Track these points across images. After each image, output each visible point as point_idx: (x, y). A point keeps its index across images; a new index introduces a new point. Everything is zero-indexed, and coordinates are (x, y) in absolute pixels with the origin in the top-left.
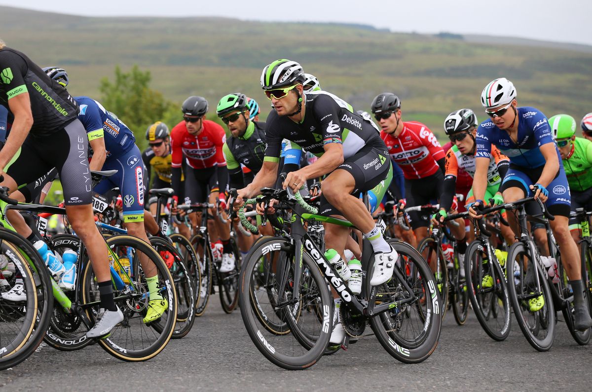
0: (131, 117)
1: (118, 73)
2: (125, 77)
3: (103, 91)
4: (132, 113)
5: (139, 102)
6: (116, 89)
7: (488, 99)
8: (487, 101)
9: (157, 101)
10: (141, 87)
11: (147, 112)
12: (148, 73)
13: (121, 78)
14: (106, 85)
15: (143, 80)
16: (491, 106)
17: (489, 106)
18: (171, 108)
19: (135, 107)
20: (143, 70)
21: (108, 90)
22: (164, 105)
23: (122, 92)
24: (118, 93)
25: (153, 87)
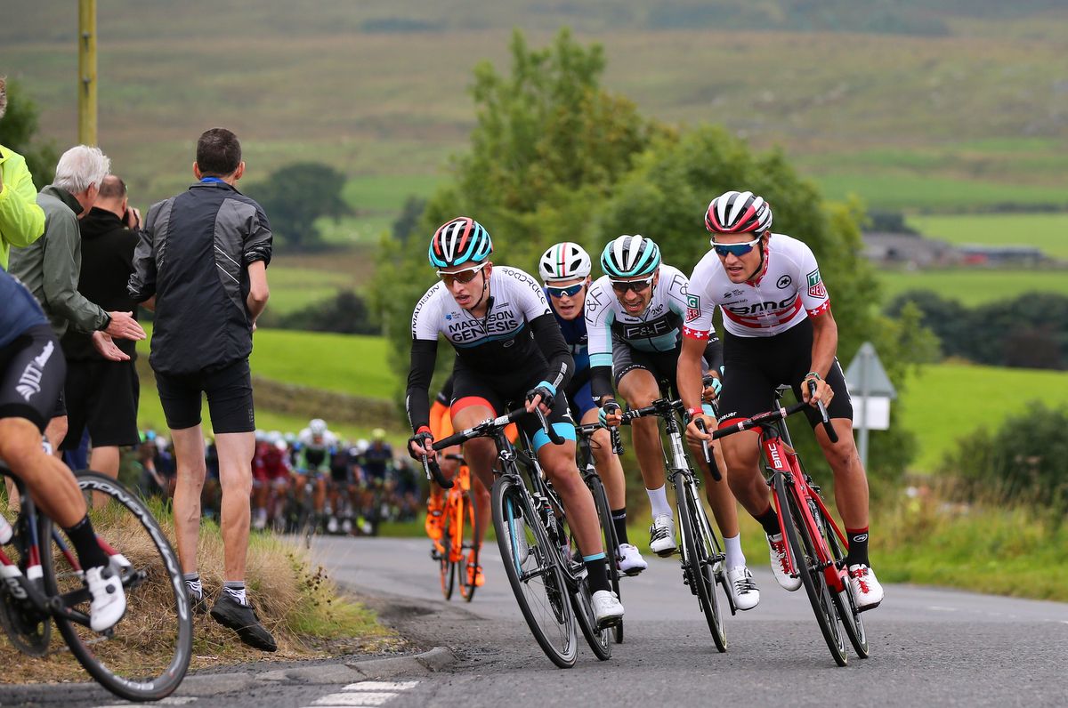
0: (552, 165)
1: (518, 50)
2: (536, 60)
3: (479, 97)
4: (555, 156)
5: (573, 125)
6: (515, 93)
7: (561, 266)
8: (558, 268)
9: (621, 121)
10: (579, 85)
11: (594, 150)
12: (597, 50)
13: (526, 64)
14: (489, 82)
15: (585, 69)
16: (564, 277)
17: (561, 275)
18: (656, 139)
19: (565, 139)
20: (583, 43)
21: (494, 93)
22: (641, 133)
23: (531, 100)
24: (520, 103)
25: (611, 85)
